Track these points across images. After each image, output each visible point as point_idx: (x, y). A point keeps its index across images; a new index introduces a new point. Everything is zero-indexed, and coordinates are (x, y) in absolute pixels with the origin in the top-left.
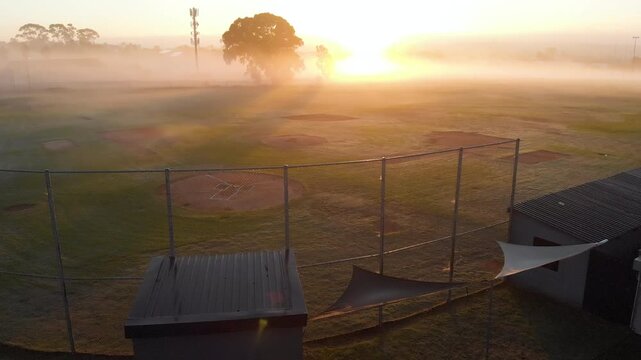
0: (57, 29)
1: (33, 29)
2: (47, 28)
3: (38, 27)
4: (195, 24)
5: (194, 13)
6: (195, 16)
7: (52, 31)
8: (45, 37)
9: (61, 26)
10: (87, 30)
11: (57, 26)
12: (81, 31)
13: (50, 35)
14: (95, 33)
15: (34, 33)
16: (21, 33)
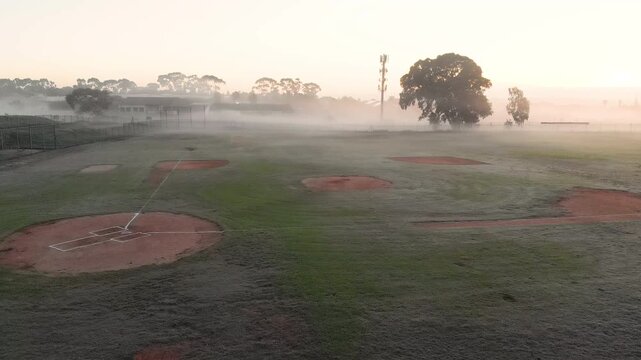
0: (286, 83)
1: (267, 82)
2: (279, 82)
3: (271, 80)
4: (384, 71)
5: (384, 59)
6: (384, 63)
7: (282, 84)
8: (276, 90)
9: (290, 80)
10: (312, 84)
11: (286, 80)
12: (306, 85)
13: (280, 88)
14: (318, 87)
15: (268, 86)
16: (257, 85)
